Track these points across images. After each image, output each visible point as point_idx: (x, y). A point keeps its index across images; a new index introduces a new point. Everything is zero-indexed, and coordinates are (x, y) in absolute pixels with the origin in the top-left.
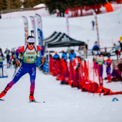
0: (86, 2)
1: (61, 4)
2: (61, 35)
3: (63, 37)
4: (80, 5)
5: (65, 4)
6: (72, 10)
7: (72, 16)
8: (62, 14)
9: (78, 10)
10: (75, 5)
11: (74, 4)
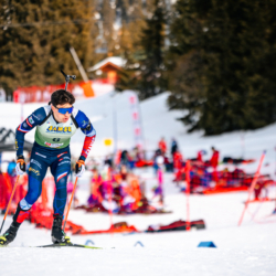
0: (51, 79)
1: (9, 80)
2: (5, 133)
3: (8, 135)
4: (40, 83)
5: (16, 82)
6: (26, 92)
7: (26, 102)
8: (9, 97)
9: (35, 92)
10: (32, 84)
11: (31, 82)
